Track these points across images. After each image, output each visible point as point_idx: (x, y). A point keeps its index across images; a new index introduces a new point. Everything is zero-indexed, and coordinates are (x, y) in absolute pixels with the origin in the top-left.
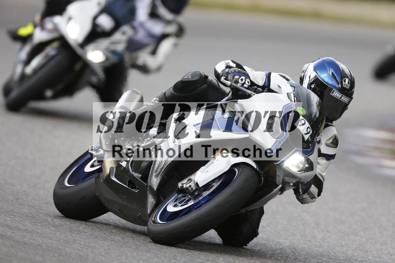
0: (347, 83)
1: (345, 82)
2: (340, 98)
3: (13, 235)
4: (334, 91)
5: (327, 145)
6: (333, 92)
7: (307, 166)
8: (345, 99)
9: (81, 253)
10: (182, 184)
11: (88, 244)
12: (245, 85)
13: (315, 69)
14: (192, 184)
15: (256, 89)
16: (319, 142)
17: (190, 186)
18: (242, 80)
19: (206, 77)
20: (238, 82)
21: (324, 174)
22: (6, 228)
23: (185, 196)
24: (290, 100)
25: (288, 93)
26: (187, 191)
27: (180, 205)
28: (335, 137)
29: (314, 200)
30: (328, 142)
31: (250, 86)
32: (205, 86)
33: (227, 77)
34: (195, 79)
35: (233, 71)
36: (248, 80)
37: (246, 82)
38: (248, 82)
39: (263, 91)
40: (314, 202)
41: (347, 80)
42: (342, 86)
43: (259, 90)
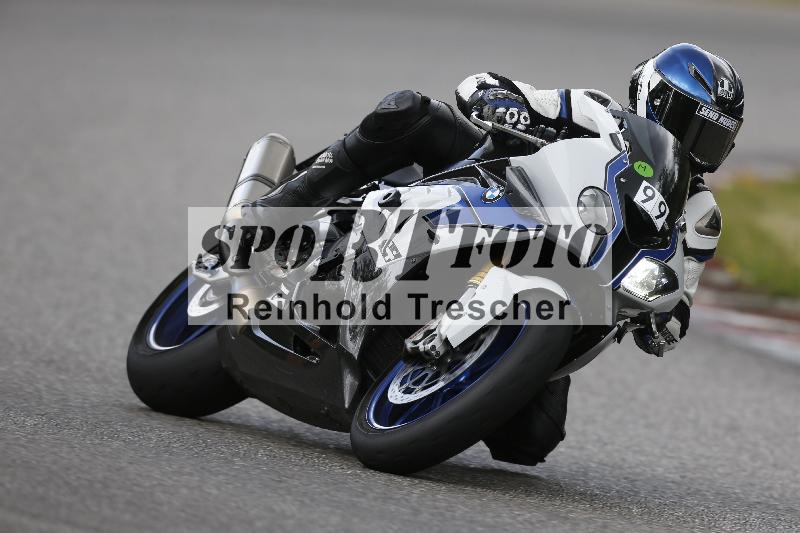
0: (726, 87)
1: (722, 86)
2: (717, 120)
4: (702, 107)
5: (699, 231)
6: (700, 109)
7: (664, 281)
8: (726, 122)
10: (416, 343)
12: (519, 126)
13: (659, 69)
14: (436, 342)
15: (543, 131)
16: (683, 229)
17: (433, 347)
18: (512, 115)
19: (426, 101)
20: (505, 122)
23: (423, 369)
24: (619, 149)
25: (611, 135)
26: (427, 357)
27: (417, 388)
28: (715, 213)
29: (672, 345)
30: (700, 224)
31: (532, 125)
32: (426, 119)
33: (481, 111)
34: (403, 107)
35: (492, 98)
36: (526, 114)
37: (522, 120)
38: (525, 118)
39: (558, 132)
40: (673, 348)
41: (726, 83)
42: (717, 97)
43: (550, 132)
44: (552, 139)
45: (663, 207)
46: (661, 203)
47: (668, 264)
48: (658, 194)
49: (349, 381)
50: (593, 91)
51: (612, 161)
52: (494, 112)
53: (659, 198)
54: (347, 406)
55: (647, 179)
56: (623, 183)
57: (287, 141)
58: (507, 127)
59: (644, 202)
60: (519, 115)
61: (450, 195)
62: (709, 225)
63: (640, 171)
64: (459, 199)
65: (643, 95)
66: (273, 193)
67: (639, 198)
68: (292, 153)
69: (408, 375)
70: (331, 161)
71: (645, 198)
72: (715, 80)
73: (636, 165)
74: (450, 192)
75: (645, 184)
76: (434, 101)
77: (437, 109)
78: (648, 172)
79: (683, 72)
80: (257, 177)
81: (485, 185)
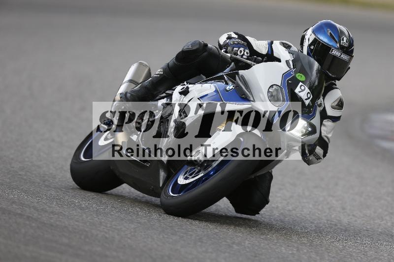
0: (345, 41)
1: (343, 40)
2: (340, 56)
3: (40, 217)
4: (333, 50)
5: (333, 107)
6: (332, 51)
8: (345, 57)
9: (107, 236)
11: (114, 227)
12: (244, 57)
13: (313, 32)
15: (256, 59)
16: (320, 105)
18: (241, 51)
19: (206, 45)
20: (238, 55)
21: (330, 136)
22: (33, 210)
23: (194, 168)
24: (290, 68)
25: (286, 61)
26: (196, 163)
27: (190, 177)
28: (340, 99)
29: (319, 160)
30: (333, 104)
31: (250, 56)
32: (205, 54)
33: (227, 49)
34: (194, 48)
35: (232, 43)
36: (247, 51)
37: (245, 53)
38: (247, 53)
39: (263, 59)
40: (320, 162)
41: (345, 39)
42: (340, 45)
43: (259, 59)
44: (258, 62)
45: (309, 95)
46: (309, 93)
47: (312, 121)
48: (307, 88)
49: (162, 174)
50: (284, 42)
51: (285, 73)
52: (233, 50)
53: (307, 90)
54: (161, 185)
55: (302, 82)
56: (291, 83)
57: (147, 64)
58: (238, 57)
59: (300, 92)
60: (244, 51)
61: (210, 88)
62: (338, 105)
63: (299, 78)
64: (214, 89)
65: (306, 44)
66: (137, 88)
67: (297, 90)
68: (149, 70)
69: (187, 171)
70: (162, 73)
71: (300, 90)
72: (339, 37)
73: (297, 75)
74: (211, 86)
75: (301, 84)
76: (209, 45)
77: (211, 49)
78: (303, 78)
79: (325, 34)
80: (131, 81)
81: (227, 84)
